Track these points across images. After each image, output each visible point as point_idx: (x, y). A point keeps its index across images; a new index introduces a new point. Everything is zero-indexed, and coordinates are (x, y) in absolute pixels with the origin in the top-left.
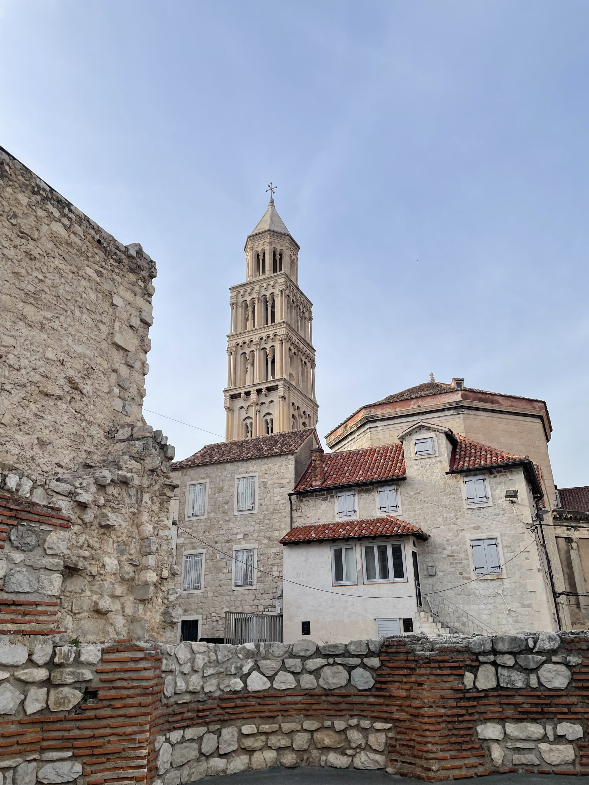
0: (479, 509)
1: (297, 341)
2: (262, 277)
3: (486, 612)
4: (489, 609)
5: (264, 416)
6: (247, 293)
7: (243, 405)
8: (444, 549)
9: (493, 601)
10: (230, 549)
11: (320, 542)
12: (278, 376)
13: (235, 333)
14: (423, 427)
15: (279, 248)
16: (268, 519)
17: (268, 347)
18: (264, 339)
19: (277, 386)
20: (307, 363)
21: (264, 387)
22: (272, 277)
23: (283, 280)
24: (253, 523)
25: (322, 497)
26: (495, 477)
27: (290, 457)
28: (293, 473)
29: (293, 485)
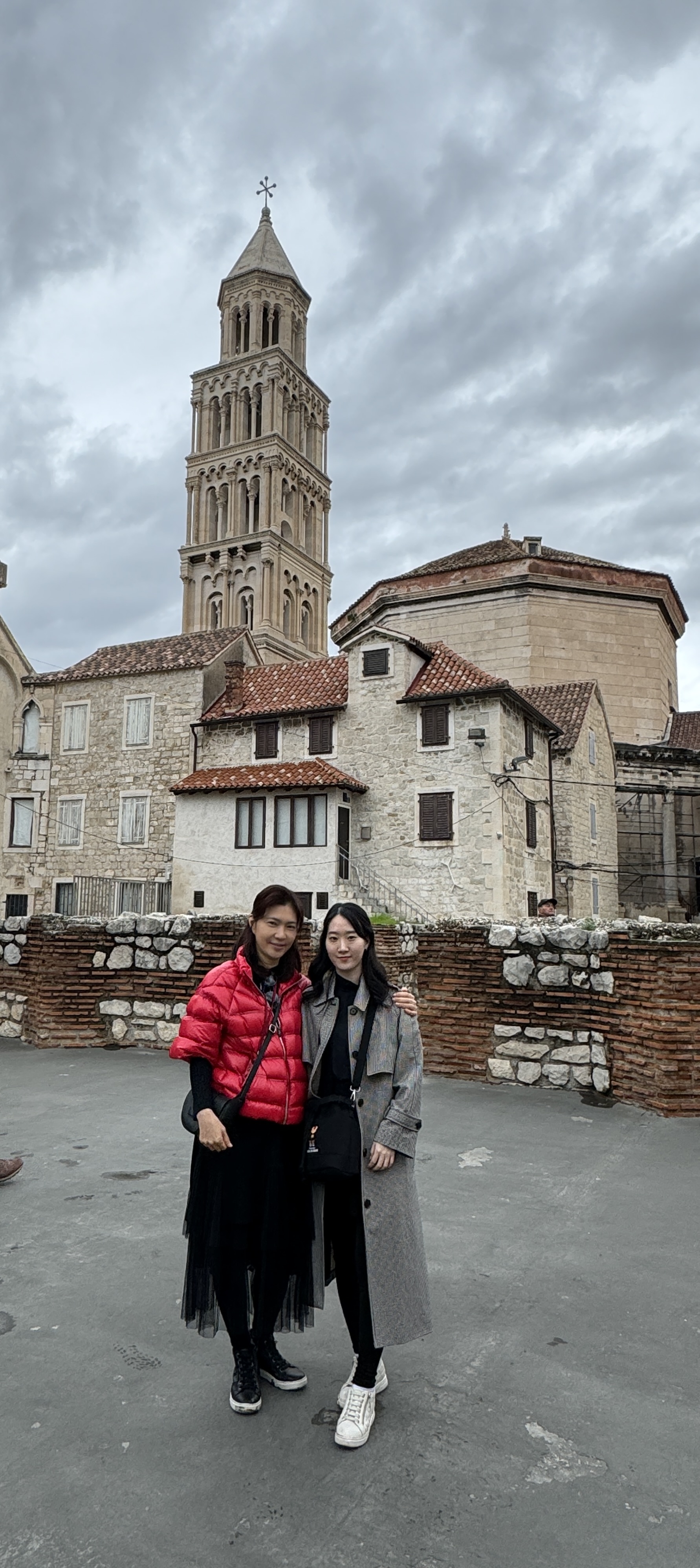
0: (436, 753)
1: (298, 466)
2: (243, 356)
3: (426, 888)
4: (432, 884)
5: (241, 591)
6: (218, 385)
7: (209, 574)
8: (386, 805)
9: (437, 874)
10: (116, 796)
11: (222, 792)
12: (263, 527)
13: (199, 454)
14: (378, 633)
15: (272, 302)
16: (165, 758)
17: (248, 477)
18: (243, 464)
19: (260, 543)
20: (316, 503)
21: (239, 545)
22: (258, 356)
23: (277, 360)
24: (146, 763)
25: (237, 730)
26: (463, 709)
27: (197, 672)
28: (201, 695)
29: (200, 713)
